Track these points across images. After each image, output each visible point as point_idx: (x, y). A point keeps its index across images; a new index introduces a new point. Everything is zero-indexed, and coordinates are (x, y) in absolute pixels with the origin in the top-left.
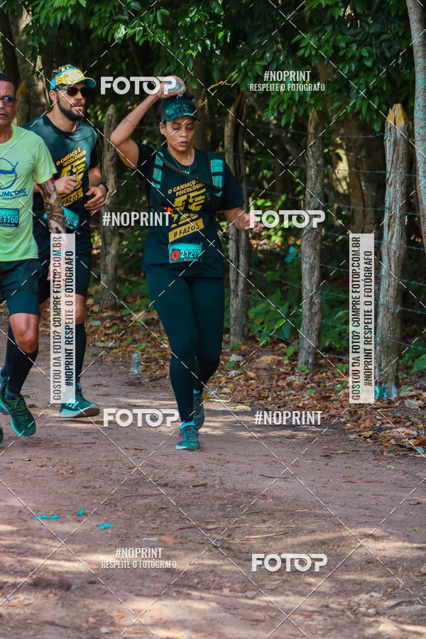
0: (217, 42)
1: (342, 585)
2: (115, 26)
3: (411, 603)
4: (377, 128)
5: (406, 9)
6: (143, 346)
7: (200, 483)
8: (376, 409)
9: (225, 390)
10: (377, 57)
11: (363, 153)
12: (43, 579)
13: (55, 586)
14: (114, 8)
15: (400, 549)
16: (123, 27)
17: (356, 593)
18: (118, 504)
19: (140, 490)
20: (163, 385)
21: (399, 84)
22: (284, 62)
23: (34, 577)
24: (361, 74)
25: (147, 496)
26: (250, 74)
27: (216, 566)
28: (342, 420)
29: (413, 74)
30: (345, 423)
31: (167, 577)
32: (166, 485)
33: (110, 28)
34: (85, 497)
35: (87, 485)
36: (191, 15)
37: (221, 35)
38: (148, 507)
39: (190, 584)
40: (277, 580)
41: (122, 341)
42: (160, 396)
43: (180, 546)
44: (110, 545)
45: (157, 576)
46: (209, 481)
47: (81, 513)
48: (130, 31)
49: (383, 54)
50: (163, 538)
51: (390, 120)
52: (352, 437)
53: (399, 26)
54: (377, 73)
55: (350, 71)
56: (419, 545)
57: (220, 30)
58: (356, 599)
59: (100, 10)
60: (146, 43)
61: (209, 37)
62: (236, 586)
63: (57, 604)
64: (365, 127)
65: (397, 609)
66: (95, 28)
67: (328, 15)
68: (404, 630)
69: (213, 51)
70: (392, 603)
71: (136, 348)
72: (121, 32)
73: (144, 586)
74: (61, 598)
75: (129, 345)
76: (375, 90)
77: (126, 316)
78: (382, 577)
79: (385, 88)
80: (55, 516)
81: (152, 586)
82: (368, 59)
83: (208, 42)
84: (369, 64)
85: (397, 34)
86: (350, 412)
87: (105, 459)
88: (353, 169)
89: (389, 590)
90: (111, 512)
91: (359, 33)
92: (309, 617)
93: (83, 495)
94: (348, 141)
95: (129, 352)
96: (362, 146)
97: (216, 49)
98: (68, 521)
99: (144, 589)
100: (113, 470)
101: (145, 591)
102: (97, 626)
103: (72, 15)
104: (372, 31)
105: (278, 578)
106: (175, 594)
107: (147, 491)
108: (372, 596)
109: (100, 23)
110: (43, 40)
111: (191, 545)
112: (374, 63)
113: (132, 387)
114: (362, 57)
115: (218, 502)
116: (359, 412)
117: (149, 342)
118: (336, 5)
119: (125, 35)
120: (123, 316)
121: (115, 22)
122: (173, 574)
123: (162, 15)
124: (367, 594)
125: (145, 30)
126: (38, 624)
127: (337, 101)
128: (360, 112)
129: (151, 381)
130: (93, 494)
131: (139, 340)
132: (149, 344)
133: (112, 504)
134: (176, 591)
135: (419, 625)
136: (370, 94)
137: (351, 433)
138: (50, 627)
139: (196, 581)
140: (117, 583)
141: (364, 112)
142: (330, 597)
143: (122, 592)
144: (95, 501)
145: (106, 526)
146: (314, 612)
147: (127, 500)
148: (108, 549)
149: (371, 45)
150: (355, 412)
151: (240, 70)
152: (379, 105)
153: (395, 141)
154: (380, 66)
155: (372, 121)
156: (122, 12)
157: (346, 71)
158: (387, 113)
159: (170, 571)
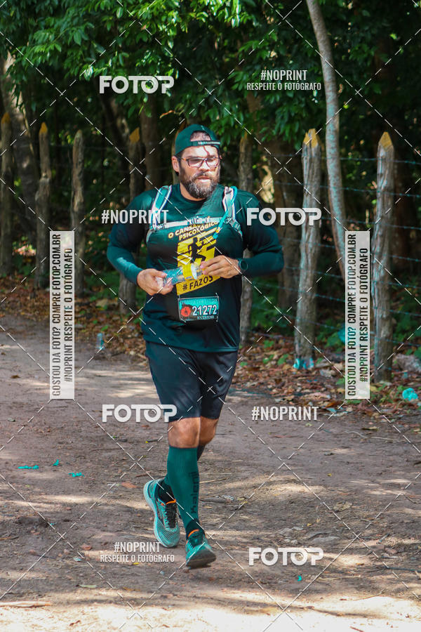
1: (270, 521)
2: (85, 66)
3: (326, 535)
4: (297, 148)
6: (106, 327)
7: (154, 438)
8: (297, 378)
12: (26, 518)
13: (36, 524)
14: (84, 52)
15: (317, 492)
16: (91, 68)
17: (281, 527)
18: (87, 457)
19: (105, 445)
20: (123, 359)
21: (315, 112)
23: (19, 516)
24: (285, 104)
25: (110, 450)
26: (194, 105)
28: (270, 387)
29: (325, 104)
30: (271, 389)
31: (127, 516)
32: (126, 441)
33: (81, 67)
34: (59, 452)
35: (61, 441)
36: (145, 57)
37: (169, 73)
38: (111, 459)
39: (146, 521)
40: (217, 517)
41: (89, 323)
42: (121, 367)
43: (136, 491)
44: (80, 490)
45: (119, 515)
47: (56, 464)
48: (97, 71)
50: (124, 484)
51: (306, 142)
52: (277, 401)
53: (315, 65)
54: (297, 103)
55: (275, 101)
57: (169, 69)
58: (281, 532)
59: (72, 54)
61: (159, 74)
63: (38, 538)
65: (315, 540)
67: (258, 57)
70: (311, 535)
71: (101, 329)
72: (90, 71)
73: (108, 523)
74: (41, 533)
75: (94, 326)
76: (296, 117)
77: (92, 302)
79: (304, 115)
80: (36, 467)
81: (115, 523)
84: (290, 96)
86: (276, 380)
87: (75, 420)
88: (277, 182)
89: (309, 525)
90: (81, 463)
92: (244, 547)
93: (58, 449)
95: (95, 332)
98: (46, 470)
99: (108, 526)
100: (83, 429)
101: (110, 527)
102: (70, 556)
103: (50, 58)
105: (218, 515)
106: (134, 530)
107: (111, 446)
108: (294, 530)
109: (72, 65)
110: (24, 78)
113: (98, 361)
116: (283, 380)
117: (111, 324)
118: (264, 48)
119: (93, 74)
120: (89, 303)
121: (84, 63)
122: (132, 513)
123: (123, 57)
124: (290, 528)
125: (109, 70)
126: (22, 555)
127: (264, 126)
128: (284, 133)
129: (112, 356)
130: (66, 448)
131: (103, 322)
132: (111, 326)
133: (81, 456)
134: (135, 527)
135: (333, 552)
136: (291, 120)
137: (277, 397)
138: (31, 556)
141: (287, 134)
142: (260, 531)
144: (68, 454)
145: (77, 474)
146: (247, 543)
147: (94, 454)
148: (80, 493)
150: (280, 380)
151: (186, 101)
152: (299, 129)
153: (311, 159)
154: (300, 97)
155: (293, 142)
156: (90, 56)
157: (272, 101)
158: (304, 136)
159: (130, 510)
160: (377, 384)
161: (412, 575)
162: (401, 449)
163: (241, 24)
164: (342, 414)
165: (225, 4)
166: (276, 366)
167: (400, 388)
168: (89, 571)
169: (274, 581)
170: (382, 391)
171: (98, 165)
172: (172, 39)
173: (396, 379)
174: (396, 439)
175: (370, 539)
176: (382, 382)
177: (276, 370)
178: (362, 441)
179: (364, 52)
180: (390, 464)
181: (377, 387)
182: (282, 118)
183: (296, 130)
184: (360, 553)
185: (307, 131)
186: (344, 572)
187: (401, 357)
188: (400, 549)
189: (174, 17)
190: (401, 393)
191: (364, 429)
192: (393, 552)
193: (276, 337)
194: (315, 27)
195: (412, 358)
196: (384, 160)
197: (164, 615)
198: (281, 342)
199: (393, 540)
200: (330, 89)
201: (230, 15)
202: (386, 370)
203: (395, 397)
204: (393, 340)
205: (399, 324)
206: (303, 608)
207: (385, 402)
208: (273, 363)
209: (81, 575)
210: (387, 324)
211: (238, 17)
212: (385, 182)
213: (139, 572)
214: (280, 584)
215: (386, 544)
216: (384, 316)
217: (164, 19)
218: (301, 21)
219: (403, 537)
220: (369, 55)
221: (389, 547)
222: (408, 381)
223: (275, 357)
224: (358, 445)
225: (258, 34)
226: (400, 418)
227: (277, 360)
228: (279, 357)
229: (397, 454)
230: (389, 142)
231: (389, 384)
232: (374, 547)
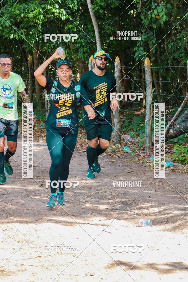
0: (40, 39)
1: (76, 194)
2: (11, 34)
3: (95, 198)
4: (86, 62)
5: (94, 28)
6: (21, 126)
8: (87, 143)
9: (44, 139)
10: (86, 42)
11: (83, 70)
14: (10, 29)
15: (92, 183)
16: (12, 35)
17: (80, 196)
19: (18, 168)
21: (92, 50)
22: (59, 44)
24: (82, 47)
25: (20, 170)
26: (50, 47)
27: (39, 189)
28: (78, 147)
29: (96, 47)
30: (78, 148)
31: (25, 193)
33: (9, 35)
36: (32, 31)
37: (41, 37)
38: (20, 173)
39: (32, 194)
43: (29, 184)
44: (9, 184)
45: (22, 192)
46: (38, 165)
48: (15, 36)
49: (87, 41)
50: (24, 181)
51: (90, 60)
52: (80, 151)
53: (92, 33)
54: (86, 47)
55: (78, 46)
56: (98, 182)
57: (40, 35)
58: (80, 198)
59: (6, 30)
60: (19, 39)
61: (37, 37)
62: (46, 195)
64: (84, 62)
66: (5, 35)
67: (72, 31)
68: (93, 206)
69: (39, 41)
70: (90, 198)
72: (12, 36)
73: (18, 195)
76: (86, 52)
78: (87, 191)
79: (88, 51)
81: (21, 195)
82: (83, 43)
83: (37, 39)
84: (84, 44)
85: (91, 36)
86: (80, 144)
88: (81, 74)
89: (89, 195)
91: (80, 36)
94: (79, 66)
96: (83, 68)
97: (40, 40)
101: (19, 197)
102: (5, 207)
104: (84, 35)
106: (27, 197)
108: (84, 197)
109: (6, 34)
111: (33, 183)
112: (85, 44)
114: (81, 42)
115: (41, 171)
116: (83, 144)
118: (74, 27)
121: (10, 33)
122: (27, 192)
123: (24, 31)
125: (19, 35)
127: (75, 55)
128: (81, 58)
135: (98, 204)
136: (84, 53)
137: (80, 150)
139: (34, 193)
140: (11, 194)
141: (83, 58)
143: (12, 197)
145: (8, 178)
147: (15, 171)
149: (84, 39)
150: (82, 144)
151: (47, 46)
152: (87, 56)
153: (92, 66)
154: (87, 45)
155: (85, 61)
156: (12, 30)
157: (77, 46)
158: (89, 58)
159: (26, 190)
160: (116, 145)
161: (124, 211)
162: (123, 168)
163: (66, 19)
164: (103, 156)
165: (60, 12)
166: (80, 139)
167: (124, 146)
168: (11, 212)
169: (76, 214)
170: (117, 148)
171: (20, 69)
172: (41, 25)
173: (122, 143)
174: (121, 164)
175: (111, 199)
176: (117, 145)
177: (80, 141)
178: (109, 165)
179: (109, 29)
180: (119, 173)
181: (115, 146)
182: (81, 52)
183: (86, 56)
184: (107, 204)
185: (90, 56)
186: (101, 211)
187: (124, 136)
188: (120, 203)
189: (42, 17)
190: (124, 148)
191: (110, 161)
192: (119, 203)
193: (81, 129)
194: (93, 20)
195: (128, 136)
196: (117, 66)
197: (36, 227)
198: (82, 131)
199: (118, 200)
200: (98, 41)
201: (62, 16)
202: (119, 140)
203: (122, 150)
204: (121, 129)
205: (124, 124)
206: (86, 224)
207: (118, 152)
208: (79, 138)
209: (8, 213)
210: (119, 124)
211: (64, 16)
212: (117, 74)
213: (28, 212)
214: (78, 216)
215: (116, 201)
216: (118, 121)
217: (38, 17)
218: (87, 18)
219: (122, 198)
220: (111, 30)
221: (117, 202)
222: (126, 144)
223: (80, 136)
224: (108, 166)
225: (72, 22)
226: (123, 157)
227: (81, 137)
228: (82, 136)
229: (121, 170)
230: (119, 60)
231: (120, 145)
232: (112, 202)
